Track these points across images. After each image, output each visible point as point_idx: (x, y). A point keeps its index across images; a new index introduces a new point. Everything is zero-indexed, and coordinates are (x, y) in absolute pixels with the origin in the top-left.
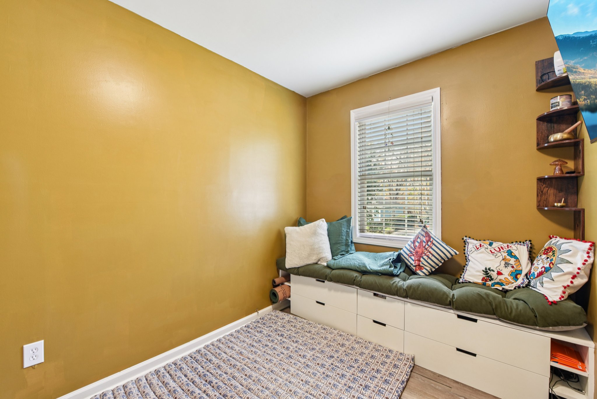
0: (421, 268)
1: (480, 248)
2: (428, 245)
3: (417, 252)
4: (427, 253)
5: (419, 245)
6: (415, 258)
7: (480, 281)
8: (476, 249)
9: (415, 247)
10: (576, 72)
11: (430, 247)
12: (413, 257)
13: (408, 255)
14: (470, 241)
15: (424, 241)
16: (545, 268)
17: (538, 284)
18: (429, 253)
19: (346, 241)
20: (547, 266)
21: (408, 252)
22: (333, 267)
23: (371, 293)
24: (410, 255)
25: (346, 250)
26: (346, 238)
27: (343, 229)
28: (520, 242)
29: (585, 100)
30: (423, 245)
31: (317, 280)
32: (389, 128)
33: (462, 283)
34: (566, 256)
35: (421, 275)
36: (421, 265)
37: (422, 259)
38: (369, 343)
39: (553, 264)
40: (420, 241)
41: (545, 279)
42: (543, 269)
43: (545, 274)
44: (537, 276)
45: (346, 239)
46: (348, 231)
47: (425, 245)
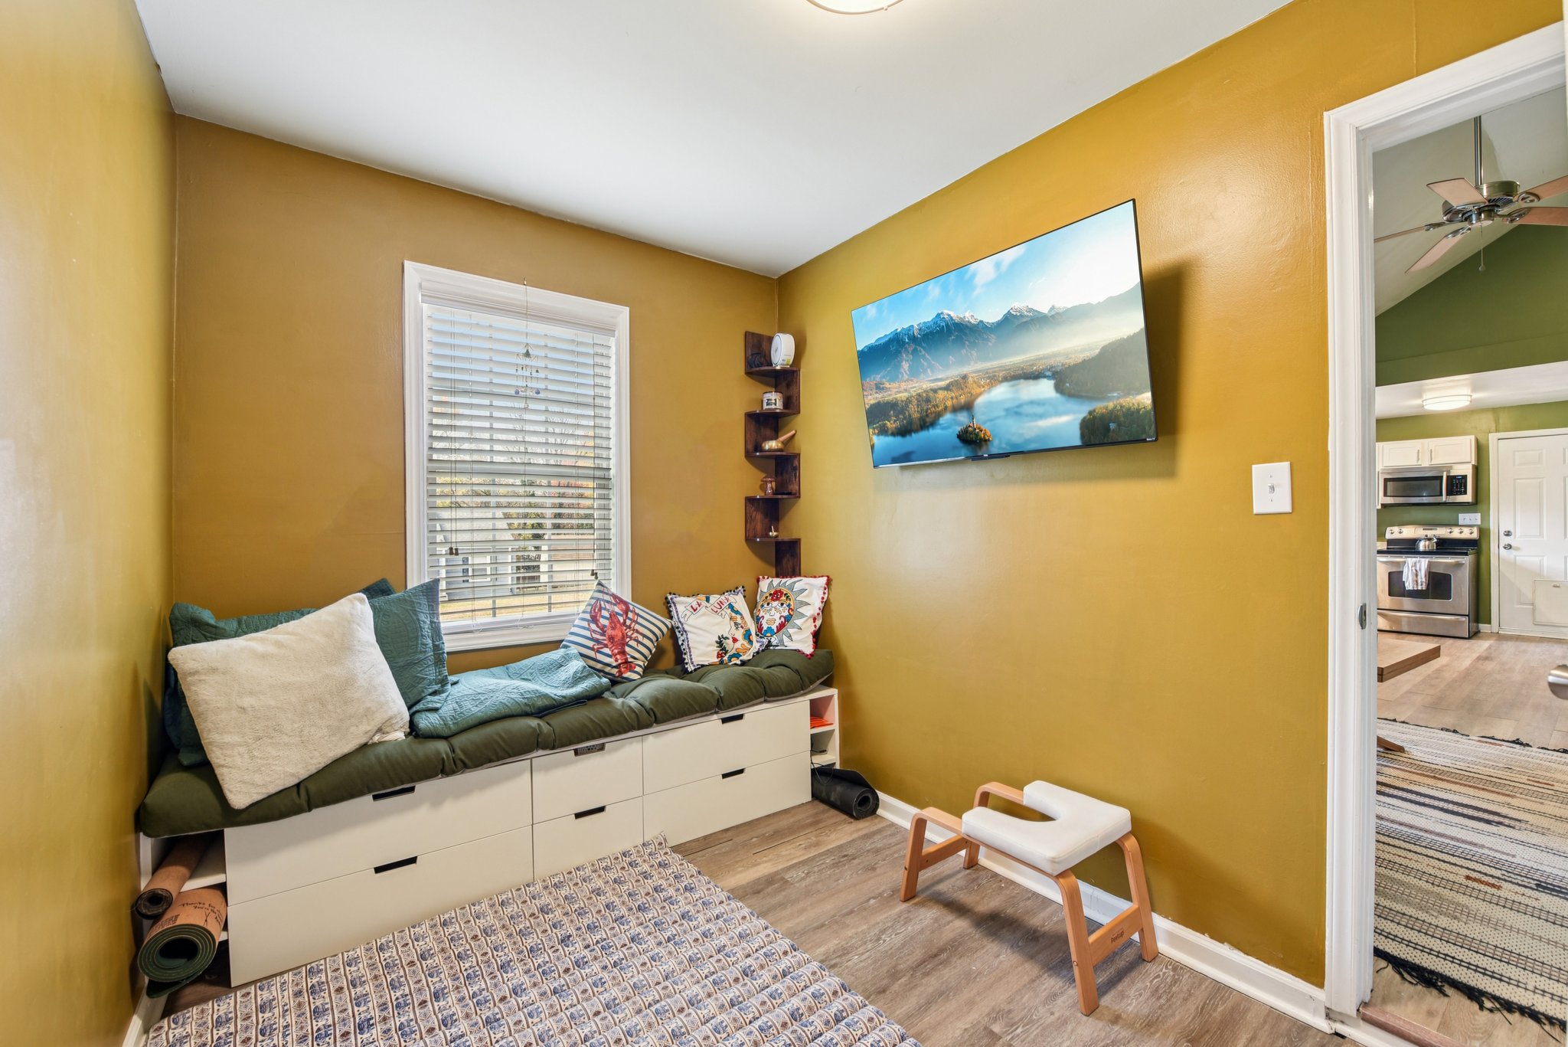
0: (631, 666)
1: (699, 608)
2: (630, 619)
3: (611, 638)
4: (632, 634)
5: (610, 623)
6: (612, 651)
7: (716, 660)
8: (692, 611)
9: (603, 628)
10: (883, 388)
11: (634, 621)
12: (607, 651)
13: (592, 649)
14: (678, 599)
15: (617, 613)
16: (785, 618)
17: (785, 639)
18: (635, 635)
19: (434, 651)
20: (786, 613)
21: (591, 644)
22: (446, 732)
23: (568, 754)
24: (596, 647)
25: (439, 677)
26: (433, 641)
27: (422, 617)
28: (731, 591)
29: (895, 421)
30: (619, 621)
31: (376, 798)
32: (527, 354)
33: (695, 670)
34: (804, 597)
35: (635, 680)
36: (630, 660)
37: (627, 649)
38: (578, 869)
39: (793, 610)
40: (610, 615)
41: (791, 631)
42: (783, 619)
43: (788, 625)
44: (778, 631)
45: (434, 645)
46: (435, 622)
47: (625, 621)
